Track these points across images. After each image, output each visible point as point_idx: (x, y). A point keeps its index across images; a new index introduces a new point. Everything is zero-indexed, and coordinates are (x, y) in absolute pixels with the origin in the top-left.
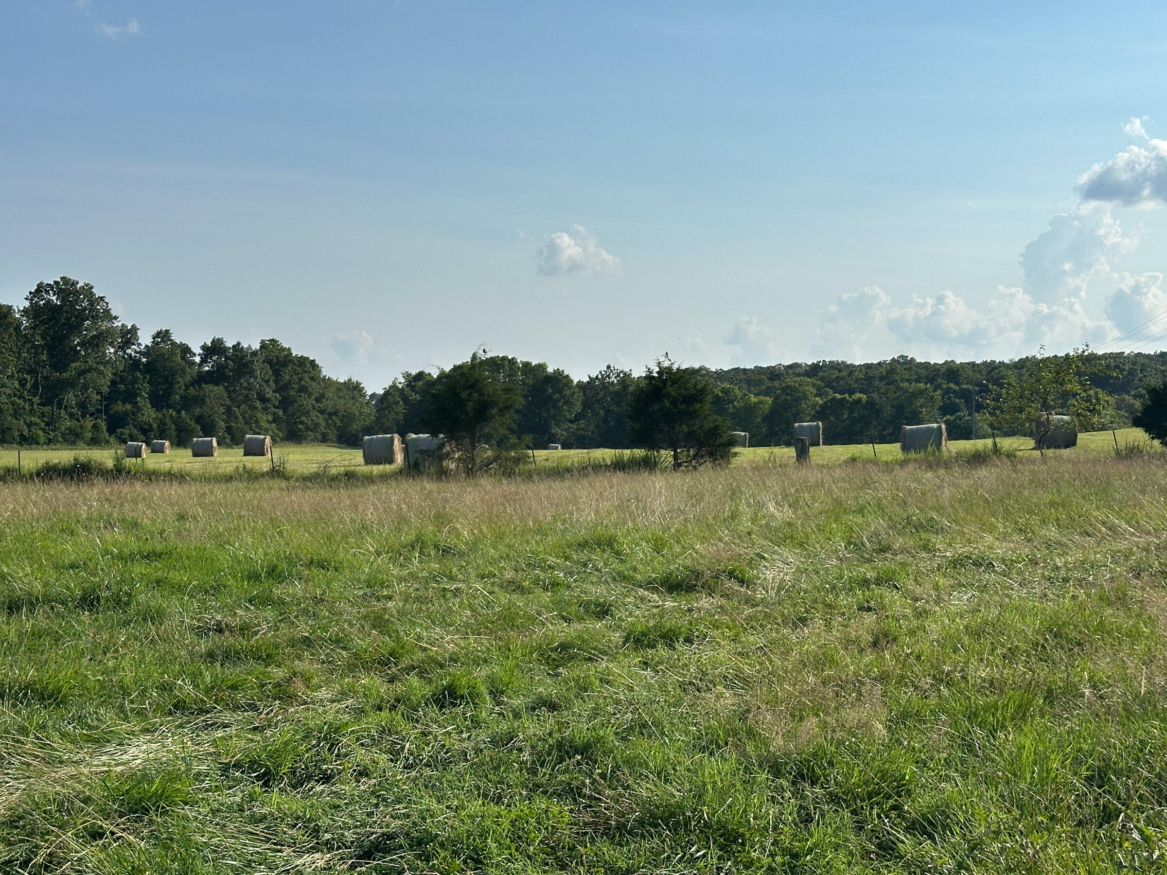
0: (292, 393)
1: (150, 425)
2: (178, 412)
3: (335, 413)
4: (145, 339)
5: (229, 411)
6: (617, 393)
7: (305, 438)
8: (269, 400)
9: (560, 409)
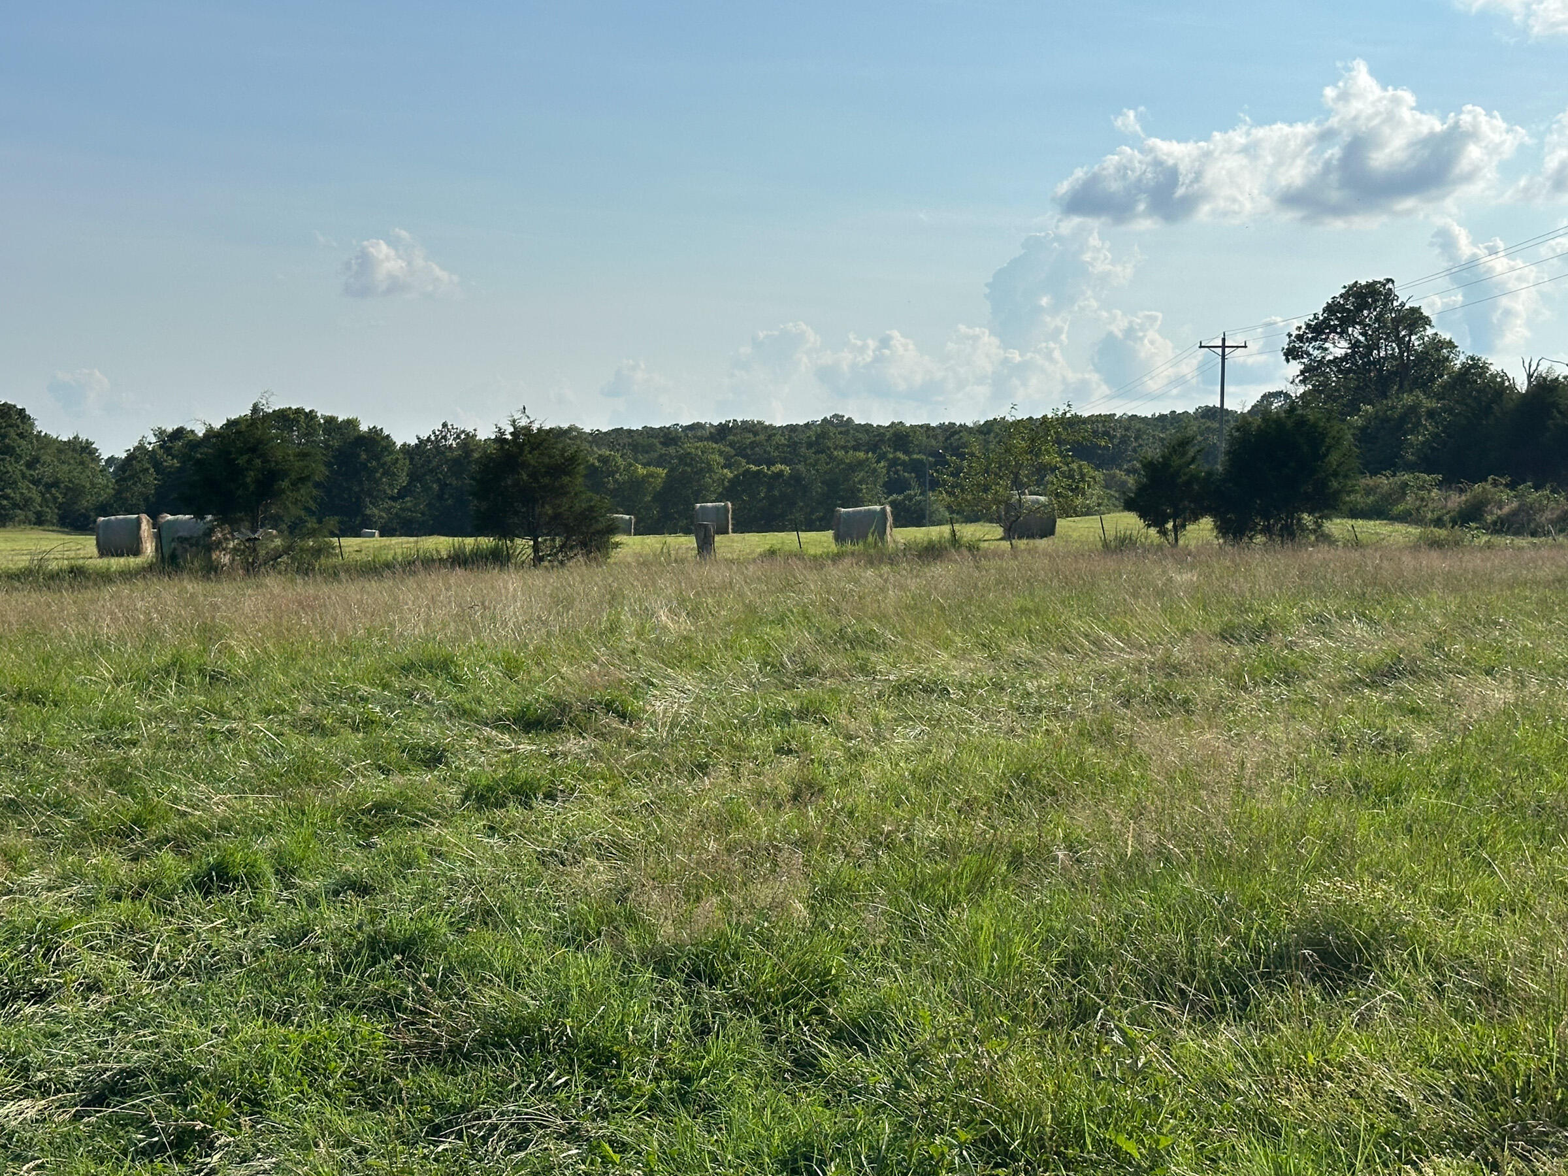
3: (56, 484)
6: (457, 461)
7: (12, 519)
9: (377, 482)
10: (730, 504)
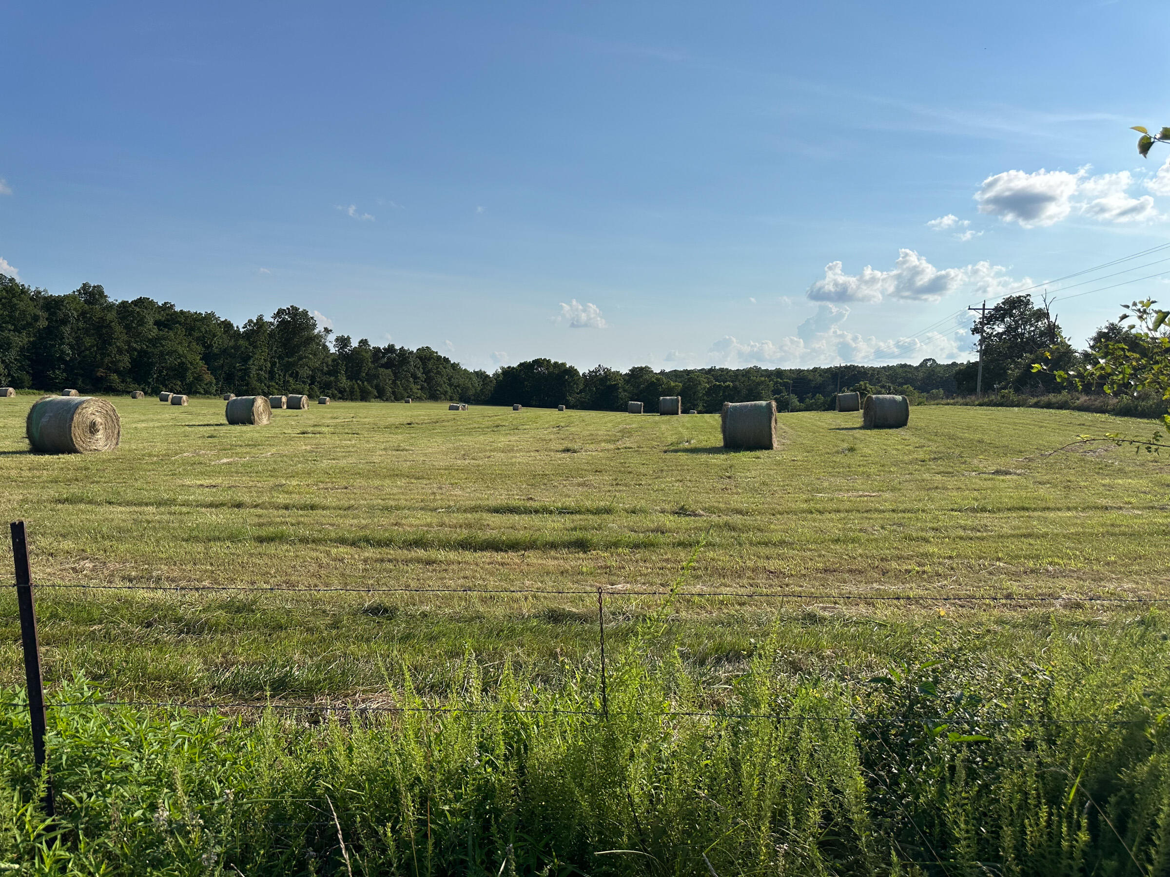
0: (432, 374)
1: (345, 389)
2: (363, 383)
3: (459, 386)
4: (355, 344)
5: (394, 382)
6: (601, 380)
7: (440, 398)
8: (419, 378)
9: (572, 387)
10: (680, 398)
